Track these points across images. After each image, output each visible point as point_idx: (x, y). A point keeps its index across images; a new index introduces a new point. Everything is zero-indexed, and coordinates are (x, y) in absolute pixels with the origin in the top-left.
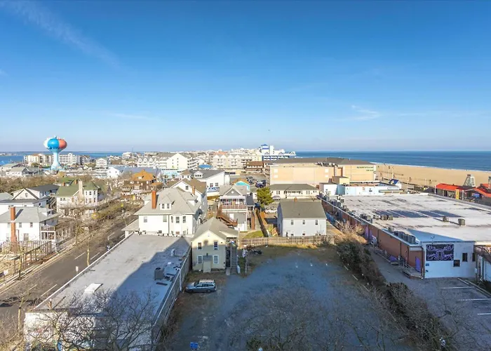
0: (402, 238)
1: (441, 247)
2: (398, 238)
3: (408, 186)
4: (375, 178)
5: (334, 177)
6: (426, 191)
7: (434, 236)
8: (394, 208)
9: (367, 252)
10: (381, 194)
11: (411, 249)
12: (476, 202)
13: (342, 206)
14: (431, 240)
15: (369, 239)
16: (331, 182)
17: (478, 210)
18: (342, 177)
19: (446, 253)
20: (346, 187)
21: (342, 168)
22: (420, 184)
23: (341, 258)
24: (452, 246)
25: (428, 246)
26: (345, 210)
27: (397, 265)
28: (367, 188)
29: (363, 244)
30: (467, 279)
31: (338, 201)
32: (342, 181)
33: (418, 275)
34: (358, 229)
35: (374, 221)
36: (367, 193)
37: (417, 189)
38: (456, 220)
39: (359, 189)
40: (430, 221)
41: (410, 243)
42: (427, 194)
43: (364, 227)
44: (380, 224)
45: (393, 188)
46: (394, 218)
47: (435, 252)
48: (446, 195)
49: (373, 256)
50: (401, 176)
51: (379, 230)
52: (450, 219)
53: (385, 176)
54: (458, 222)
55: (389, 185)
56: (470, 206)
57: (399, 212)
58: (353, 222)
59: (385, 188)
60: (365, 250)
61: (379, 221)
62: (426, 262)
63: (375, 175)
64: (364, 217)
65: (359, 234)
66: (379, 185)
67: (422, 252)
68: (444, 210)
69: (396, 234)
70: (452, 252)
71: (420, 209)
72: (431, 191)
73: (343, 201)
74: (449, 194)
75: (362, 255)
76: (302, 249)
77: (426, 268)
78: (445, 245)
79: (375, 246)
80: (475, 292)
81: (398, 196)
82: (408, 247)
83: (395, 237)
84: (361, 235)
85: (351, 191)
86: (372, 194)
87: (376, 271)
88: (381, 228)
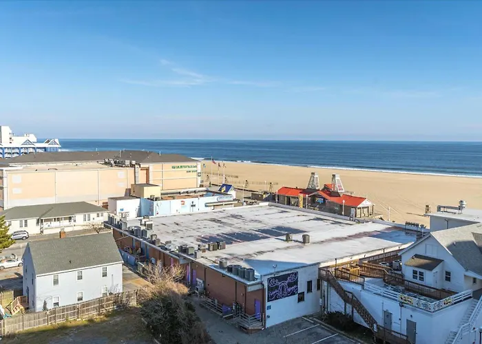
0: (237, 274)
1: (284, 278)
2: (232, 275)
3: (243, 194)
4: (199, 183)
5: (135, 185)
6: (266, 200)
7: (277, 263)
8: (227, 230)
9: (190, 307)
10: (209, 209)
11: (250, 289)
12: (320, 209)
13: (148, 236)
14: (273, 271)
15: (192, 285)
16: (129, 194)
17: (322, 220)
18: (148, 184)
19: (290, 285)
20: (155, 203)
21: (147, 170)
22: (259, 189)
23: (148, 326)
24: (296, 274)
25: (269, 280)
26: (153, 243)
27: (232, 317)
28: (188, 201)
29: (184, 296)
30: (312, 316)
31: (143, 228)
32: (148, 192)
33: (257, 325)
34: (176, 271)
35: (200, 254)
36: (187, 209)
37: (256, 197)
38: (299, 237)
39: (176, 203)
40: (272, 242)
41: (249, 280)
42: (267, 203)
43: (184, 266)
44: (207, 258)
45: (225, 198)
46: (227, 246)
47: (277, 287)
48: (289, 203)
49: (199, 312)
50: (235, 179)
51: (205, 269)
52: (294, 237)
53: (214, 179)
54: (302, 240)
55: (219, 193)
56: (313, 216)
57: (232, 235)
58: (167, 260)
59: (214, 199)
60: (186, 304)
61: (207, 254)
62: (268, 304)
63: (199, 179)
64: (184, 250)
65: (176, 280)
66: (206, 195)
67: (263, 290)
68: (287, 225)
69: (230, 269)
70: (296, 283)
71: (260, 226)
72: (272, 198)
73: (150, 226)
74: (293, 201)
75: (182, 313)
76: (78, 327)
77: (268, 312)
78: (289, 275)
79: (201, 294)
80: (319, 330)
81: (231, 209)
82: (245, 286)
83: (229, 274)
84: (180, 282)
85: (164, 209)
86: (195, 210)
87: (202, 335)
88: (208, 264)
